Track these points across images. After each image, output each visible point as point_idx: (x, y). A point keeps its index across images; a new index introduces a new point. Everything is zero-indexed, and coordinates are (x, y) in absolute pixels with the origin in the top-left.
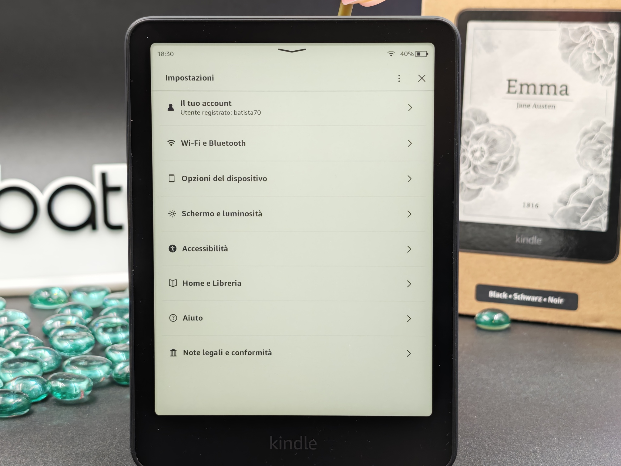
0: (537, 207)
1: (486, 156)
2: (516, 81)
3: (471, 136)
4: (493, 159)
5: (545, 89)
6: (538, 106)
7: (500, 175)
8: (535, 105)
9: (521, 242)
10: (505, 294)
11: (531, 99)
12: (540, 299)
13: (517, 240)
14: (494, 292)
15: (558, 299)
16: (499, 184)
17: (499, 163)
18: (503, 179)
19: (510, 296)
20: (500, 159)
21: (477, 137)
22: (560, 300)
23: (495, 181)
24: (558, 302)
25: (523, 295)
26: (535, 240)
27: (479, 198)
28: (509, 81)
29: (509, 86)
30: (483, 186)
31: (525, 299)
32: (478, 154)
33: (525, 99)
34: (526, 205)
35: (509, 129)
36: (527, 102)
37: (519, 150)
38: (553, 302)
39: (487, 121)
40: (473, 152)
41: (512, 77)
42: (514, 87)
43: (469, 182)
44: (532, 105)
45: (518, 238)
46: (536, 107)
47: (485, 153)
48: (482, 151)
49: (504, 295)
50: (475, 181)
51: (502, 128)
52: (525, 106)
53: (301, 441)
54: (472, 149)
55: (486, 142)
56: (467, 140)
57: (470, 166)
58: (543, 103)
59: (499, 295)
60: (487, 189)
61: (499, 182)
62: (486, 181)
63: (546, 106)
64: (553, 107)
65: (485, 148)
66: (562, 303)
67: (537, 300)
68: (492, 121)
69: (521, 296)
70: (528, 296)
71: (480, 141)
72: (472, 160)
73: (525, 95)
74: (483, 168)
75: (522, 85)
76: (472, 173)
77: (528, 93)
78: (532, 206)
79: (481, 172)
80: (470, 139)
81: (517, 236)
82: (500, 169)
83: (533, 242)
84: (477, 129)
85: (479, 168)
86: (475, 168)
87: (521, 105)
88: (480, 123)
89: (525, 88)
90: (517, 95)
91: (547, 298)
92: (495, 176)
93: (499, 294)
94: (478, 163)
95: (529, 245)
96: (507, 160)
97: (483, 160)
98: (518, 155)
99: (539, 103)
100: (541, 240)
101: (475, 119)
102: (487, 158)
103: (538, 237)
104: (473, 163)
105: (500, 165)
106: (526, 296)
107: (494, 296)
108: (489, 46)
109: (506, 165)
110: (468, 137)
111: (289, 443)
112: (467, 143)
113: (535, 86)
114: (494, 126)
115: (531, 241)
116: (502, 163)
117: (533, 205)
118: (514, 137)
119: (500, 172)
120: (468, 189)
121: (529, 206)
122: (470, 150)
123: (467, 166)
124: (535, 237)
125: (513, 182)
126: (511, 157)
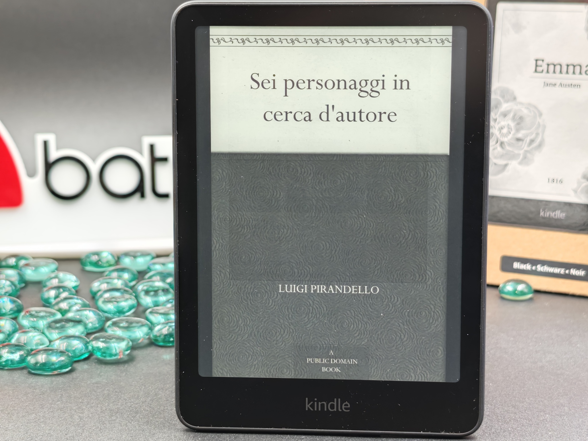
0: (561, 182)
1: (512, 133)
2: (543, 61)
3: (499, 113)
4: (520, 135)
5: (571, 68)
6: (564, 85)
7: (526, 151)
8: (561, 84)
9: (546, 215)
10: (529, 265)
11: (557, 78)
12: (562, 271)
13: (542, 214)
14: (519, 263)
15: (580, 271)
16: (525, 160)
17: (526, 139)
18: (529, 155)
19: (534, 268)
20: (527, 136)
21: (505, 115)
22: (582, 272)
23: (521, 157)
24: (580, 274)
25: (546, 266)
26: (559, 214)
27: (506, 173)
28: (537, 60)
29: (537, 66)
30: (510, 162)
31: (548, 271)
32: (505, 131)
33: (551, 78)
34: (550, 180)
35: (535, 107)
36: (553, 81)
37: (544, 127)
38: (575, 274)
39: (515, 99)
40: (502, 128)
41: (539, 56)
42: (541, 66)
43: (496, 158)
44: (558, 84)
45: (542, 211)
46: (561, 86)
47: (512, 130)
48: (509, 128)
49: (528, 267)
50: (502, 156)
51: (529, 106)
52: (551, 85)
53: (335, 404)
54: (500, 125)
55: (514, 119)
56: (495, 117)
57: (497, 142)
58: (570, 82)
59: (523, 267)
60: (514, 164)
61: (525, 157)
62: (513, 157)
63: (571, 85)
64: (579, 86)
65: (512, 124)
66: (584, 275)
67: (560, 272)
68: (520, 99)
69: (544, 268)
70: (551, 268)
71: (507, 118)
72: (499, 136)
73: (551, 74)
74: (510, 144)
75: (548, 65)
76: (499, 149)
77: (554, 72)
78: (557, 182)
79: (508, 148)
80: (497, 116)
81: (541, 210)
82: (526, 145)
83: (556, 216)
84: (505, 107)
85: (506, 144)
86: (502, 144)
87: (548, 84)
88: (507, 101)
89: (551, 68)
90: (544, 74)
91: (570, 269)
92: (522, 152)
93: (524, 265)
94: (505, 140)
95: (553, 218)
96: (533, 137)
97: (510, 136)
98: (543, 132)
99: (565, 82)
100: (564, 215)
101: (503, 97)
102: (514, 134)
103: (562, 212)
104: (500, 140)
105: (526, 141)
106: (549, 268)
107: (518, 268)
108: (518, 27)
109: (532, 141)
110: (496, 115)
111: (324, 404)
112: (495, 120)
113: (561, 65)
114: (521, 104)
115: (555, 215)
116: (528, 139)
117: (557, 180)
118: (541, 115)
119: (526, 148)
120: (495, 164)
121: (554, 182)
122: (497, 126)
123: (494, 142)
124: (559, 212)
125: (538, 158)
126: (537, 134)
